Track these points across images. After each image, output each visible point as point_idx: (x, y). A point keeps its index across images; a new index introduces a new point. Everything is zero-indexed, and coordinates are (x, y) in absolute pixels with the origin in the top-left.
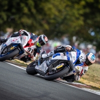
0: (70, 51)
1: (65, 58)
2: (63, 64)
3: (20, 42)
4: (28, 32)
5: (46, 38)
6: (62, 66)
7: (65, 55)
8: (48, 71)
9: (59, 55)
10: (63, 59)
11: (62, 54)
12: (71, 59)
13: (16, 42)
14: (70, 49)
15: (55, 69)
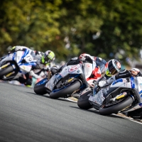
0: (136, 76)
1: (129, 85)
2: (125, 94)
3: (81, 72)
4: (92, 55)
5: (119, 64)
6: (123, 96)
7: (128, 81)
8: (104, 102)
9: (122, 81)
10: (125, 86)
11: (125, 80)
12: (136, 87)
13: (76, 72)
14: (136, 73)
15: (114, 99)
